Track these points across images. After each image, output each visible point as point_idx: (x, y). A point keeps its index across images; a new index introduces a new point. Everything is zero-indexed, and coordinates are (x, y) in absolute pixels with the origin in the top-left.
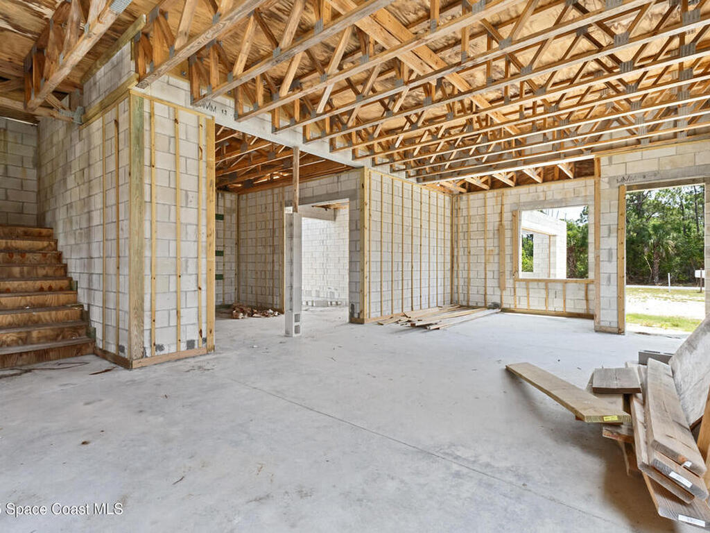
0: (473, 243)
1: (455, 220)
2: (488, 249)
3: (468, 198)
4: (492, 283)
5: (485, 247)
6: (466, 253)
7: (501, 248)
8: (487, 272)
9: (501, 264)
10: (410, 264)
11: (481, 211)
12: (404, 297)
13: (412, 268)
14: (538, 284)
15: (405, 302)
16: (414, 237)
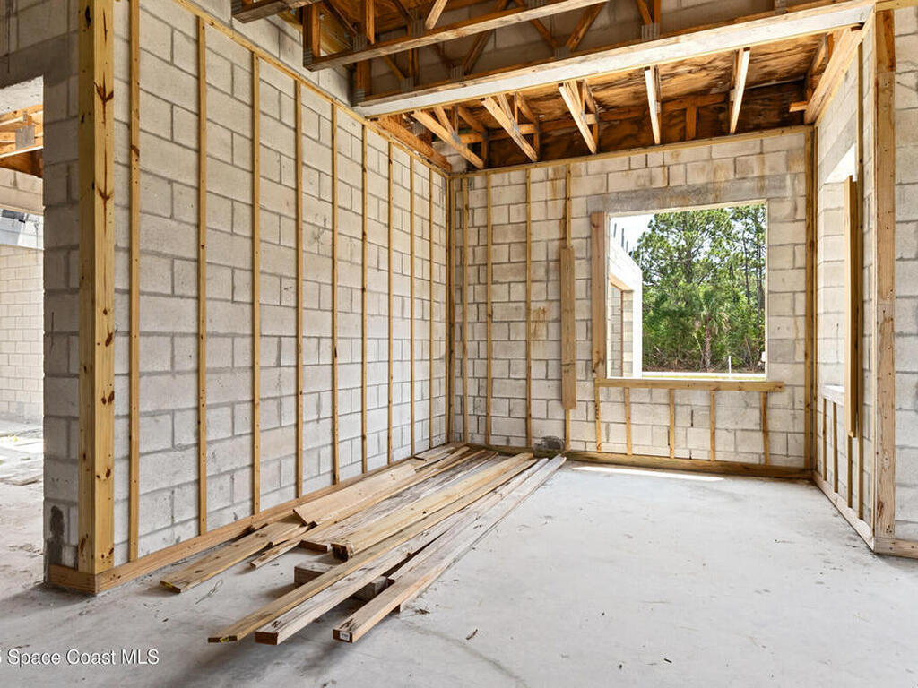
0: (500, 293)
1: (457, 234)
2: (533, 306)
3: (488, 182)
4: (543, 390)
5: (527, 302)
6: (483, 317)
7: (564, 302)
8: (532, 363)
9: (563, 343)
10: (327, 343)
11: (517, 216)
12: (305, 446)
13: (334, 354)
14: (650, 392)
15: (308, 464)
16: (339, 264)
